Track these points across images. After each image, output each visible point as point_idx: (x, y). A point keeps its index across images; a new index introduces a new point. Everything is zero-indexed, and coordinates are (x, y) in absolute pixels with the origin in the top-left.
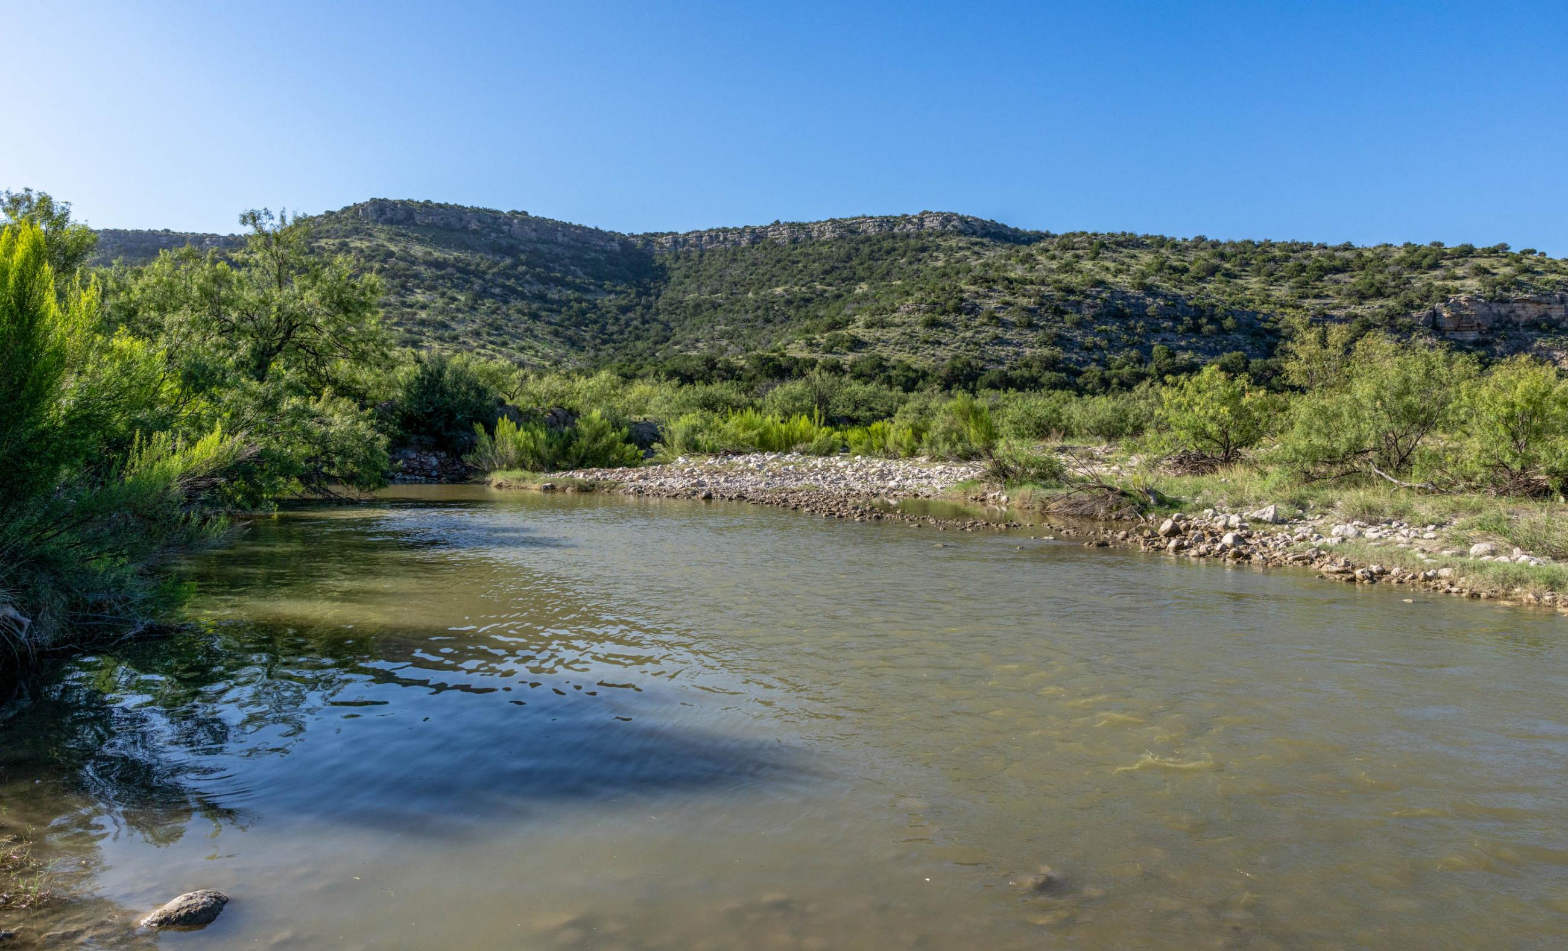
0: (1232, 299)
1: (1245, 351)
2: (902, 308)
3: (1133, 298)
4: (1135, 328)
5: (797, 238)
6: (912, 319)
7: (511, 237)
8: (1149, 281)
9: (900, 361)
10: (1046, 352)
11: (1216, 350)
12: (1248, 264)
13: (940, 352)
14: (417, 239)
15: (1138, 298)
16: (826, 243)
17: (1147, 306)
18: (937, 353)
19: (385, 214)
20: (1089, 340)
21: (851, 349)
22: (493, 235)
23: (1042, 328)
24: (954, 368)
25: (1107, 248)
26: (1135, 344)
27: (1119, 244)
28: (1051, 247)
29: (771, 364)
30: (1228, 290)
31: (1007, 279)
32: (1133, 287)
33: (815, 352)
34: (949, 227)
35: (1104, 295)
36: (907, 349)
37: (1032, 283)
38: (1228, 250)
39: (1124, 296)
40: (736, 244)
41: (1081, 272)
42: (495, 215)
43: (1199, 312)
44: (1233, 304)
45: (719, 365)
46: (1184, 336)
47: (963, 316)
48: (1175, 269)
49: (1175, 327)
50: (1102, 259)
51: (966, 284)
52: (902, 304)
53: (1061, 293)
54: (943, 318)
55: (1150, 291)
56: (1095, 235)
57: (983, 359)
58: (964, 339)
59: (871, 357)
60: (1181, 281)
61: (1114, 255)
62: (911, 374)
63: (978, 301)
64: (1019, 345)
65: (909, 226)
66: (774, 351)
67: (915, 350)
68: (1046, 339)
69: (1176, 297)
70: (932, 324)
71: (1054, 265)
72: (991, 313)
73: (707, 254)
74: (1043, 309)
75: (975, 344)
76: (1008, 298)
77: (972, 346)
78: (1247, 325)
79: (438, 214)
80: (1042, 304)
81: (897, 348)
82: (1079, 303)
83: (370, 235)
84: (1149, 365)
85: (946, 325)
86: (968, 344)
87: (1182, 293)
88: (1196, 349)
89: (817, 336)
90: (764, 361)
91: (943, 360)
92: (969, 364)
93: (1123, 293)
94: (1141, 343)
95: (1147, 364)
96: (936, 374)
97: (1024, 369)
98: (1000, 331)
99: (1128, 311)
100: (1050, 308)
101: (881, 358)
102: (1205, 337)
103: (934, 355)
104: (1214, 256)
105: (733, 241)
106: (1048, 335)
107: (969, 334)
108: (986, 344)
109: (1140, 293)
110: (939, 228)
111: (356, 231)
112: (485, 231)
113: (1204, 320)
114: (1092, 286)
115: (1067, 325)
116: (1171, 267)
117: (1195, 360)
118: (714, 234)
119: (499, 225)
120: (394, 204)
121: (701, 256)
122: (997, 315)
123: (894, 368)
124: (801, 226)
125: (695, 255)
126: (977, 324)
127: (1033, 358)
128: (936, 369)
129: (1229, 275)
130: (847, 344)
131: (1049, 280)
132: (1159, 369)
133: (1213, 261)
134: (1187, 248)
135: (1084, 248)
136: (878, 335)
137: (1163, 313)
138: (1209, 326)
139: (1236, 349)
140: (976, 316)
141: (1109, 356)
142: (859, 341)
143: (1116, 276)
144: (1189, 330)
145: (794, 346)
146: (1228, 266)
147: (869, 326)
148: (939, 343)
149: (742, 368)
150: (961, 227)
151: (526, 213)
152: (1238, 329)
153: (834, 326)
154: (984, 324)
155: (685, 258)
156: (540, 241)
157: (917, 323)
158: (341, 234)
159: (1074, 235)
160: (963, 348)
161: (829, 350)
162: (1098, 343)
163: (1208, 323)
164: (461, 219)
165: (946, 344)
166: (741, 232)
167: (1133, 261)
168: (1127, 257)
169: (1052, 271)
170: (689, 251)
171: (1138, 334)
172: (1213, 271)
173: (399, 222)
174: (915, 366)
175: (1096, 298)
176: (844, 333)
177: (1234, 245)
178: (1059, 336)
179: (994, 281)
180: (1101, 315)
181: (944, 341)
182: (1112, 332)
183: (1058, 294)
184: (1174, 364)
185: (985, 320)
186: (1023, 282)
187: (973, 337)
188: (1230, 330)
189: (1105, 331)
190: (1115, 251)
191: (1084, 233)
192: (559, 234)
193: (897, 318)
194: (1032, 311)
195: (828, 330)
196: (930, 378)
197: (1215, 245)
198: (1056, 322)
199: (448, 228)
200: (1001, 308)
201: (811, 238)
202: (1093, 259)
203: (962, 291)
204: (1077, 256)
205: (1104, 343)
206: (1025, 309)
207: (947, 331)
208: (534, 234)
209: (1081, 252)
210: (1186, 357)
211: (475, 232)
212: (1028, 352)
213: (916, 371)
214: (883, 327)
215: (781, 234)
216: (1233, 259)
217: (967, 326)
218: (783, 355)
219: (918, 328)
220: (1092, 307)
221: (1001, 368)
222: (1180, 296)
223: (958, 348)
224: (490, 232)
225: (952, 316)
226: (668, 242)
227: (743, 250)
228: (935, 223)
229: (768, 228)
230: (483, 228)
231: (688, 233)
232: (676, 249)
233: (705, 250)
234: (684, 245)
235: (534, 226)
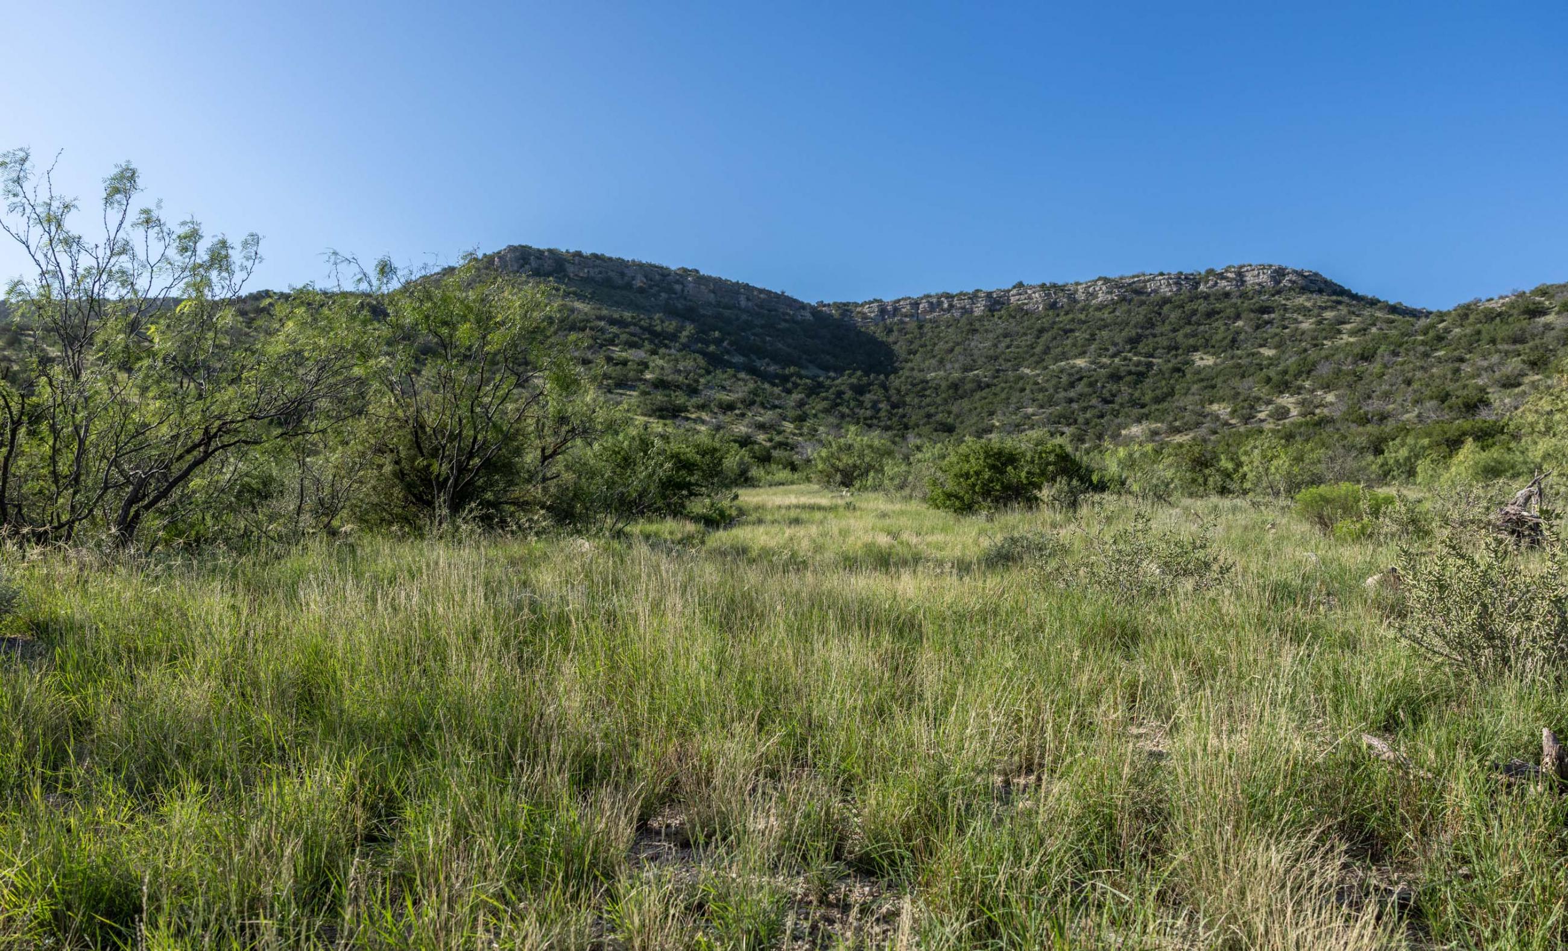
5: (1055, 303)
7: (685, 299)
14: (575, 293)
16: (1100, 308)
19: (529, 263)
22: (663, 295)
34: (1285, 282)
40: (965, 311)
42: (663, 273)
65: (1224, 283)
73: (929, 325)
79: (594, 266)
105: (963, 308)
110: (1271, 284)
112: (655, 290)
118: (934, 300)
119: (669, 284)
120: (540, 252)
121: (920, 327)
124: (1061, 289)
125: (912, 325)
150: (1301, 281)
151: (697, 271)
155: (900, 331)
156: (718, 304)
164: (622, 274)
166: (974, 297)
170: (902, 322)
173: (548, 274)
192: (742, 299)
199: (608, 283)
201: (1075, 301)
208: (712, 295)
211: (641, 290)
215: (1030, 298)
224: (659, 292)
226: (872, 312)
227: (980, 319)
228: (1263, 278)
229: (1009, 291)
230: (651, 287)
231: (899, 301)
232: (884, 319)
233: (925, 320)
234: (894, 315)
235: (712, 287)
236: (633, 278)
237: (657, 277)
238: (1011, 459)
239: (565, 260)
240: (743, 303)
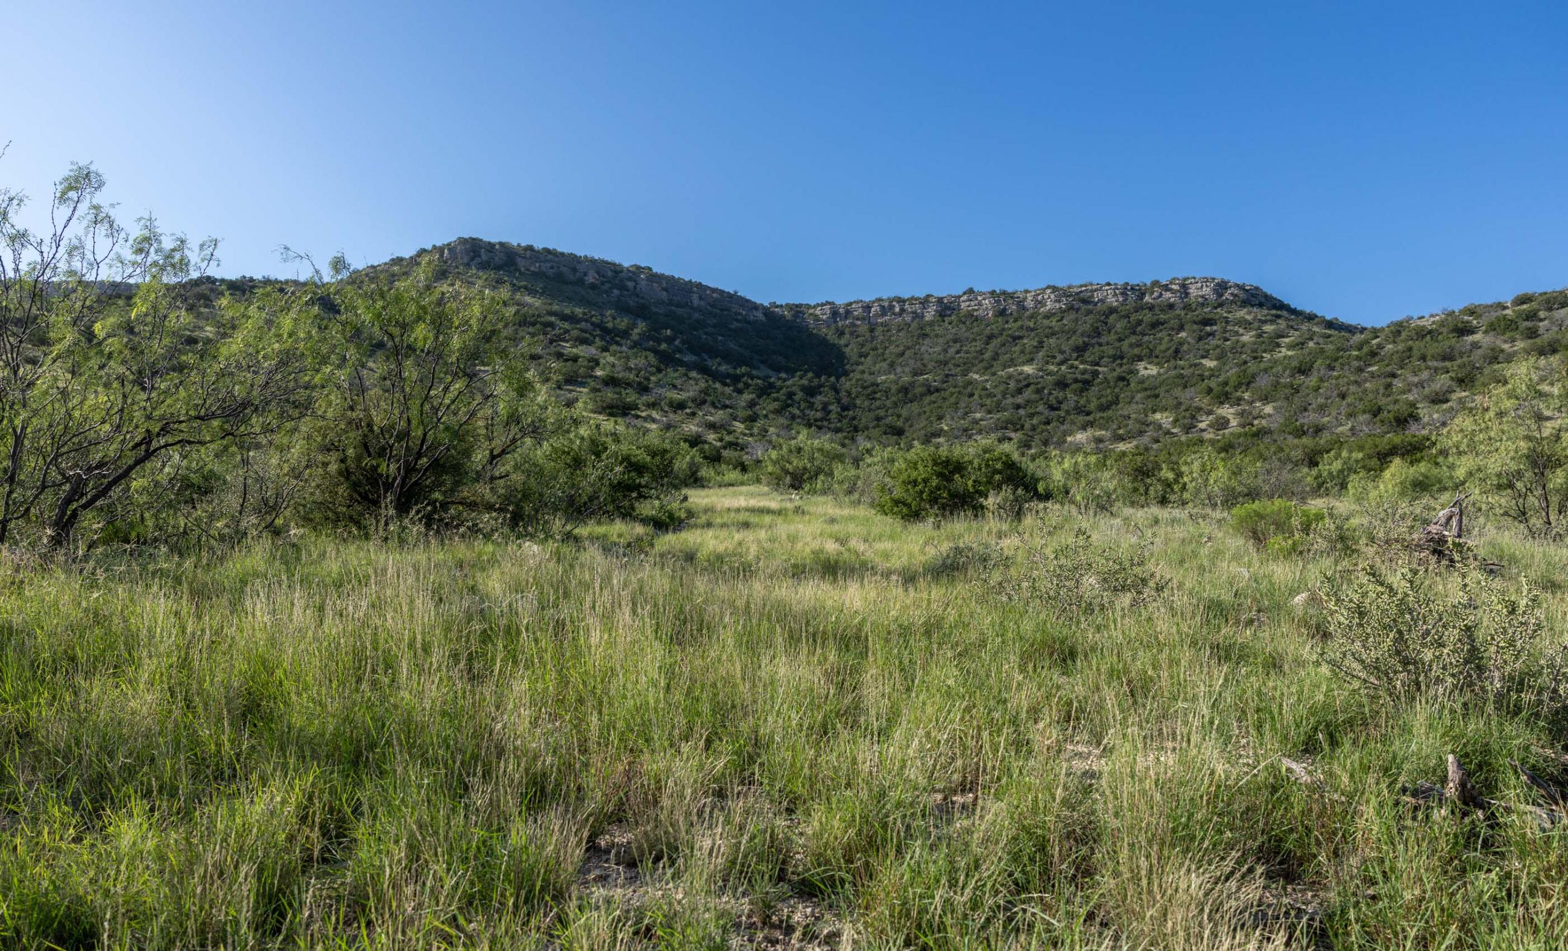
5: (1005, 310)
7: (638, 296)
14: (526, 288)
16: (1048, 316)
19: (479, 256)
22: (616, 292)
34: (1227, 295)
40: (916, 316)
42: (616, 269)
65: (1168, 295)
73: (880, 328)
79: (546, 261)
105: (914, 312)
110: (1213, 297)
112: (607, 286)
118: (886, 304)
119: (621, 281)
120: (491, 245)
121: (872, 331)
124: (1010, 296)
125: (863, 328)
150: (1242, 295)
151: (650, 269)
155: (851, 334)
156: (670, 303)
164: (574, 270)
166: (925, 302)
170: (853, 325)
173: (498, 268)
192: (695, 297)
199: (560, 278)
201: (1024, 308)
208: (665, 293)
211: (593, 287)
215: (980, 304)
224: (611, 288)
226: (824, 314)
227: (931, 324)
228: (1206, 291)
229: (960, 297)
230: (603, 283)
231: (851, 304)
232: (835, 322)
233: (877, 323)
234: (846, 318)
236: (585, 274)
238: (959, 467)
239: (516, 254)
240: (696, 302)
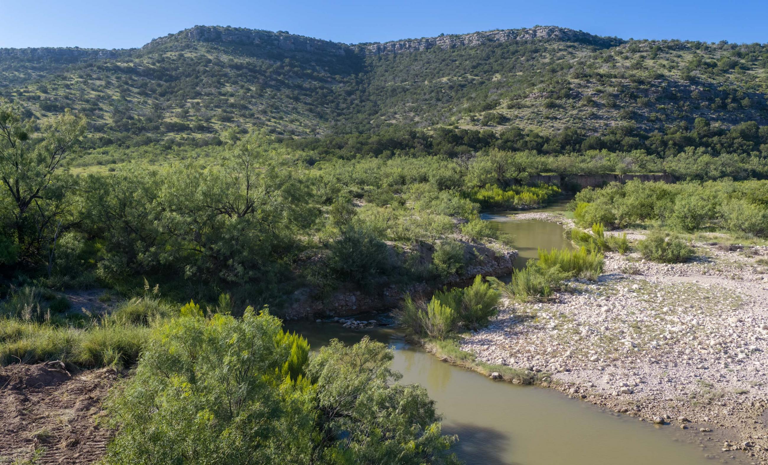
0: (748, 85)
1: (755, 120)
2: (531, 95)
3: (682, 86)
4: (684, 106)
5: (455, 45)
6: (538, 102)
7: (279, 48)
8: (692, 74)
9: (531, 131)
10: (625, 123)
11: (736, 120)
12: (756, 60)
13: (557, 124)
14: (224, 50)
15: (686, 86)
16: (473, 48)
17: (691, 92)
18: (555, 125)
19: (204, 35)
20: (653, 115)
21: (499, 123)
22: (268, 47)
23: (622, 107)
24: (567, 135)
25: (662, 51)
26: (683, 117)
27: (670, 48)
28: (624, 51)
29: (450, 134)
30: (744, 78)
31: (598, 74)
32: (683, 78)
33: (476, 125)
34: (553, 36)
35: (663, 84)
36: (536, 123)
37: (615, 77)
38: (743, 50)
39: (675, 84)
40: (416, 49)
41: (647, 69)
42: (269, 34)
43: (725, 94)
44: (748, 89)
45: (418, 135)
46: (716, 111)
47: (571, 100)
48: (708, 65)
49: (709, 105)
50: (659, 58)
51: (572, 78)
52: (531, 92)
53: (635, 84)
54: (558, 102)
55: (694, 81)
56: (654, 42)
57: (584, 129)
58: (572, 115)
59: (513, 129)
60: (713, 74)
61: (668, 56)
62: (539, 140)
63: (580, 90)
64: (608, 119)
65: (527, 36)
66: (451, 125)
67: (540, 123)
68: (625, 115)
69: (711, 85)
70: (551, 106)
71: (628, 63)
72: (589, 98)
73: (399, 56)
74: (623, 95)
75: (580, 119)
76: (600, 88)
77: (577, 120)
78: (757, 103)
79: (235, 35)
80: (622, 92)
81: (529, 122)
82: (647, 90)
83: (196, 49)
84: (692, 132)
85: (560, 106)
86: (574, 119)
87: (714, 82)
88: (723, 120)
89: (477, 114)
90: (447, 132)
91: (559, 130)
92: (576, 132)
93: (676, 82)
94: (687, 116)
95: (691, 130)
96: (555, 140)
97: (611, 135)
98: (595, 110)
99: (679, 95)
100: (628, 94)
101: (519, 129)
102: (729, 111)
103: (553, 127)
104: (734, 55)
105: (415, 47)
106: (626, 112)
107: (575, 112)
108: (586, 118)
109: (687, 83)
110: (546, 37)
111: (188, 47)
112: (264, 45)
113: (729, 100)
114: (655, 79)
115: (639, 105)
116: (706, 64)
117: (723, 127)
118: (402, 43)
119: (272, 40)
120: (209, 29)
121: (395, 57)
122: (593, 99)
123: (528, 135)
124: (458, 37)
125: (391, 56)
126: (580, 105)
127: (617, 128)
128: (555, 136)
129: (744, 68)
130: (497, 120)
131: (627, 75)
132: (699, 134)
133: (733, 58)
134: (715, 49)
135: (646, 51)
136: (516, 113)
137: (703, 96)
138: (732, 104)
139: (750, 119)
140: (579, 100)
141: (666, 125)
142: (505, 118)
143: (670, 71)
144: (719, 107)
145: (462, 121)
146: (743, 61)
147: (510, 107)
148: (556, 118)
149: (431, 137)
150: (561, 36)
151: (287, 33)
152: (751, 106)
153: (489, 107)
154: (585, 105)
155: (385, 59)
156: (296, 50)
157: (541, 105)
158: (179, 49)
159: (640, 42)
160: (571, 121)
161: (485, 124)
162: (659, 117)
163: (732, 102)
164: (249, 37)
165: (560, 119)
166: (420, 42)
167: (679, 59)
168: (676, 57)
169: (627, 68)
170: (387, 54)
171: (685, 111)
172: (733, 65)
173: (212, 41)
174: (541, 134)
175: (659, 87)
176: (495, 112)
177: (747, 47)
178: (634, 113)
179: (591, 76)
180: (661, 97)
181: (559, 117)
182: (668, 109)
183: (633, 85)
184: (709, 130)
185: (585, 103)
186: (610, 76)
187: (577, 114)
188: (746, 107)
189: (664, 109)
190: (667, 53)
191: (646, 41)
192: (308, 46)
193: (528, 102)
194: (616, 96)
195: (484, 110)
196: (551, 142)
197: (734, 47)
198: (631, 103)
199: (242, 43)
200: (595, 94)
201: (464, 45)
202: (653, 58)
203: (570, 83)
204: (642, 57)
205: (663, 117)
206: (611, 95)
207: (561, 110)
208: (293, 45)
209: (644, 54)
210: (717, 125)
211: (258, 46)
212: (613, 123)
213: (542, 137)
214: (519, 108)
215: (445, 42)
216: (746, 57)
217: (573, 107)
218: (457, 128)
219: (541, 109)
220: (655, 93)
221: (596, 134)
222: (713, 84)
223: (568, 121)
224: (266, 45)
225: (564, 100)
226: (374, 49)
227: (421, 53)
228: (544, 33)
229: (436, 38)
230: (262, 43)
231: (387, 43)
232: (379, 53)
233: (397, 54)
234: (384, 51)
235: (293, 41)
236: (254, 39)
237: (266, 38)
239: (221, 32)
240: (309, 48)
